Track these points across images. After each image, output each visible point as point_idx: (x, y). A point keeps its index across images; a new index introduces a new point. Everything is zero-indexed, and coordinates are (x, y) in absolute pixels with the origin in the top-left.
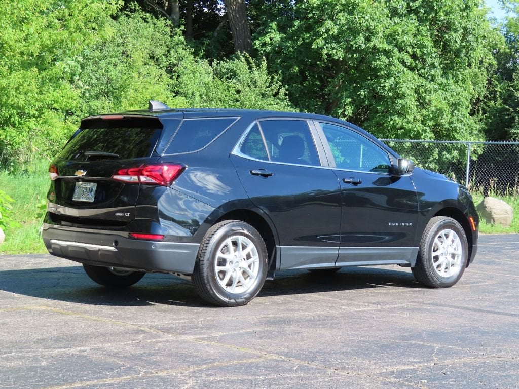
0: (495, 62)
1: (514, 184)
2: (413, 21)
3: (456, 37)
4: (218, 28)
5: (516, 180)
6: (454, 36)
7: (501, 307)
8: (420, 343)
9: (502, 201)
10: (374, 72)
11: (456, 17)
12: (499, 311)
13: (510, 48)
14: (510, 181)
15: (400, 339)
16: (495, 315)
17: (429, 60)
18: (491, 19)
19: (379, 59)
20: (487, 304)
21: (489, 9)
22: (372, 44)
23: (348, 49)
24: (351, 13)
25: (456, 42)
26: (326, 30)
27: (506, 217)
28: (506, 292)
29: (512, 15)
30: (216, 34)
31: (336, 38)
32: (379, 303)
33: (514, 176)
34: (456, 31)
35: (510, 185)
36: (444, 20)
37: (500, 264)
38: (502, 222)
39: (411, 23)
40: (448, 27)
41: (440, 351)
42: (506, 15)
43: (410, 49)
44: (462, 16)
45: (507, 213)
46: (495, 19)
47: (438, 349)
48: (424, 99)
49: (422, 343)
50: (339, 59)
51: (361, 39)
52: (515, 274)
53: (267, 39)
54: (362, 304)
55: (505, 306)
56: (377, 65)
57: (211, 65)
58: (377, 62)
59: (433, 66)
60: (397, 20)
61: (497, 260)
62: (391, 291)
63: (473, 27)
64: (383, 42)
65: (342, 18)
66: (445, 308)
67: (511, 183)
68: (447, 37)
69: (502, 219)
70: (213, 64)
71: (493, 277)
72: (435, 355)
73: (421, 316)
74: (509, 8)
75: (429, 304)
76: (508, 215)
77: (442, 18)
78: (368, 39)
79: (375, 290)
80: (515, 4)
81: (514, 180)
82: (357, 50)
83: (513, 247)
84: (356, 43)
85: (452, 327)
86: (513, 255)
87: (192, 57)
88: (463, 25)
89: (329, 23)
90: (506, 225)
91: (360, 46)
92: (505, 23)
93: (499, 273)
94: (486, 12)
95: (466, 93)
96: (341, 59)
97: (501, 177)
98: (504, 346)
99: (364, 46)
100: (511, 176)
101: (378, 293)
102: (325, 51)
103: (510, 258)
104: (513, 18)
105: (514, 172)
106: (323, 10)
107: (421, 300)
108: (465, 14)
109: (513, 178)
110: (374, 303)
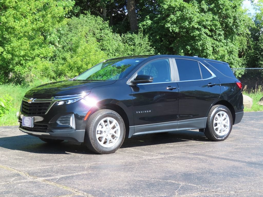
0: (250, 33)
1: (255, 88)
2: (211, 15)
3: (231, 21)
4: (124, 20)
5: (256, 86)
6: (230, 20)
7: (230, 155)
8: (172, 182)
9: (247, 96)
10: (193, 38)
11: (230, 12)
12: (228, 158)
13: (257, 27)
14: (253, 87)
15: (163, 179)
16: (225, 161)
17: (218, 32)
18: (249, 14)
19: (194, 32)
20: (223, 153)
21: (248, 9)
22: (192, 25)
23: (181, 28)
24: (182, 11)
25: (231, 23)
26: (171, 19)
27: (250, 104)
28: (236, 145)
29: (258, 12)
30: (123, 23)
31: (175, 23)
32: (164, 154)
33: (255, 84)
34: (230, 18)
35: (253, 88)
36: (225, 13)
37: (240, 128)
38: (248, 106)
39: (210, 16)
40: (227, 16)
41: (182, 187)
42: (255, 12)
43: (209, 27)
44: (233, 11)
45: (250, 102)
46: (250, 14)
47: (182, 186)
48: (216, 50)
49: (174, 182)
50: (177, 32)
51: (187, 23)
52: (245, 135)
53: (145, 23)
54: (155, 154)
55: (233, 154)
56: (194, 34)
57: (121, 36)
58: (194, 33)
59: (219, 35)
60: (203, 14)
61: (239, 126)
62: (175, 146)
63: (238, 16)
64: (197, 25)
65: (178, 14)
66: (199, 157)
67: (254, 88)
68: (226, 21)
69: (247, 105)
70: (122, 36)
71: (233, 136)
72: (177, 191)
73: (183, 162)
74: (257, 8)
75: (192, 154)
76: (250, 103)
77: (224, 12)
78: (190, 23)
79: (167, 145)
80: (259, 7)
81: (255, 86)
82: (184, 28)
83: (250, 119)
84: (184, 25)
85: (197, 170)
86: (248, 123)
87: (111, 33)
88: (233, 15)
89: (172, 16)
90: (249, 107)
91: (186, 26)
92: (255, 15)
93: (237, 134)
94: (246, 11)
95: (235, 47)
96: (178, 32)
97: (249, 85)
98: (222, 183)
99: (188, 26)
100: (254, 84)
101: (168, 147)
102: (171, 29)
103: (246, 125)
104: (258, 13)
105: (255, 82)
106: (169, 10)
107: (188, 151)
108: (234, 10)
109: (254, 85)
110: (162, 154)
